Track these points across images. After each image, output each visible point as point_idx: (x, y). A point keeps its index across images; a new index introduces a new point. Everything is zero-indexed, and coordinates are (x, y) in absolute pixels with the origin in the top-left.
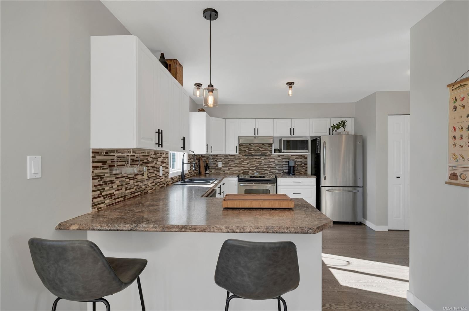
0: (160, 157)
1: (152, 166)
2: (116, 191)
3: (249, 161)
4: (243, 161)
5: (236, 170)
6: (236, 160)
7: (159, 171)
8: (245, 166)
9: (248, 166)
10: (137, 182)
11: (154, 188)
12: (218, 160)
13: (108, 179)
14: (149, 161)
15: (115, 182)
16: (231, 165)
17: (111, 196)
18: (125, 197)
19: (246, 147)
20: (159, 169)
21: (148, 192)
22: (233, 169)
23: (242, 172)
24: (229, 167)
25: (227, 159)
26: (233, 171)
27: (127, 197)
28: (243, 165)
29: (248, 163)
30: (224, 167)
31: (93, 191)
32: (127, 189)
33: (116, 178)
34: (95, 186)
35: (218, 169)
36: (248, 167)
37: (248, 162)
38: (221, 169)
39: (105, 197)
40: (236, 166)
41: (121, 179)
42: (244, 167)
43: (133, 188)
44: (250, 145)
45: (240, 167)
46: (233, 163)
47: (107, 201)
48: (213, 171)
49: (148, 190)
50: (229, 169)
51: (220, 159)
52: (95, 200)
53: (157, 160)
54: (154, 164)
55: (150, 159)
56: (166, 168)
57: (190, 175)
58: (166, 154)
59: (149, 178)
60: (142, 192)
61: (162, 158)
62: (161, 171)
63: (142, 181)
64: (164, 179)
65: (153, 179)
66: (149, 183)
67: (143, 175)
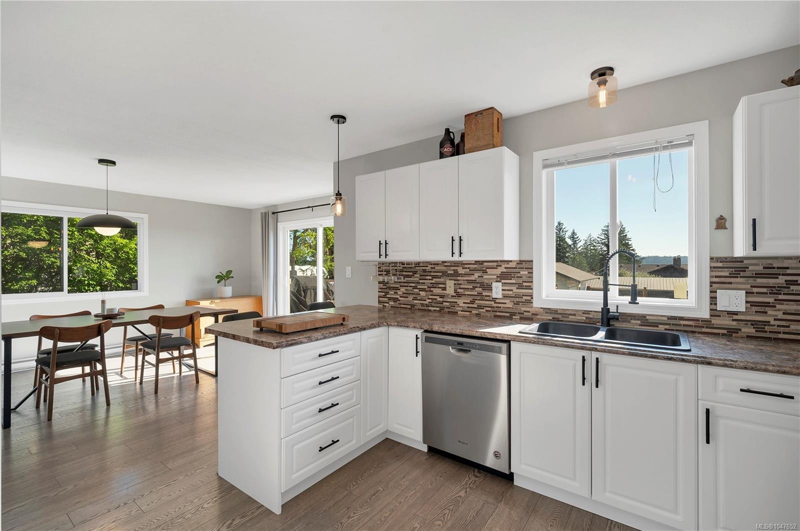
0: (497, 268)
1: (466, 280)
2: (400, 297)
7: (492, 290)
10: (431, 295)
11: (474, 312)
13: (392, 286)
14: (459, 273)
15: (400, 290)
17: (395, 300)
18: (413, 306)
20: (491, 285)
21: (457, 312)
27: (416, 307)
31: (379, 292)
32: (415, 299)
33: (400, 286)
34: (380, 288)
39: (390, 299)
41: (406, 288)
43: (426, 300)
47: (392, 303)
49: (459, 311)
52: (380, 299)
53: (485, 272)
54: (472, 278)
55: (461, 271)
56: (520, 286)
57: (751, 330)
58: (521, 262)
59: (459, 295)
60: (442, 309)
61: (502, 269)
62: (497, 291)
63: (442, 296)
64: (509, 304)
65: (471, 299)
66: (460, 302)
67: (444, 289)
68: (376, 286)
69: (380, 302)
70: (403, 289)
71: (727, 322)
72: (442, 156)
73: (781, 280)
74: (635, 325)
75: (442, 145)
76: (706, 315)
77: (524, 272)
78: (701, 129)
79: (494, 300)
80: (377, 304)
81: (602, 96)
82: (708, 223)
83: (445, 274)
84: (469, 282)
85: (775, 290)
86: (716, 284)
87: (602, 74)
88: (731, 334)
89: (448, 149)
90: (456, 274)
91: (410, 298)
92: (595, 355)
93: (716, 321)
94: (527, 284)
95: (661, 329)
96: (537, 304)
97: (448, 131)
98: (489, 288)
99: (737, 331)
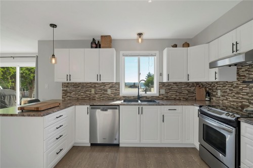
0: (109, 85)
2: (72, 95)
3: (250, 90)
4: (241, 89)
5: (234, 101)
6: (234, 88)
8: (244, 97)
9: (248, 97)
10: (85, 94)
12: (218, 88)
13: (68, 91)
15: (72, 93)
16: (229, 93)
17: (70, 97)
19: (246, 70)
22: (231, 99)
23: (240, 104)
24: (227, 97)
25: (225, 87)
26: (230, 101)
27: (79, 99)
28: (241, 96)
29: (248, 93)
30: (222, 96)
31: (62, 94)
32: (79, 96)
33: (72, 91)
34: (63, 92)
35: (218, 97)
36: (248, 99)
37: (248, 91)
38: (220, 98)
39: (68, 96)
40: (234, 96)
42: (242, 98)
43: (83, 96)
44: (251, 67)
45: (237, 98)
46: (230, 92)
47: (68, 98)
48: (214, 98)
49: (96, 99)
50: (227, 99)
51: (220, 87)
53: (105, 86)
54: (101, 88)
55: (97, 86)
56: (116, 90)
57: (165, 98)
58: (116, 83)
59: (96, 94)
60: (90, 98)
61: (111, 85)
62: (109, 92)
63: (90, 94)
64: (113, 95)
65: (100, 95)
66: (97, 96)
67: (91, 92)
68: (61, 92)
69: (63, 98)
70: (74, 93)
71: (161, 96)
72: (92, 47)
73: (170, 87)
74: (145, 99)
75: (92, 43)
76: (158, 95)
77: (117, 86)
78: (157, 52)
79: (108, 94)
80: (61, 99)
81: (140, 40)
82: (159, 75)
83: (91, 87)
84: (100, 89)
85: (169, 89)
86: (160, 88)
87: (140, 35)
88: (162, 99)
89: (94, 45)
90: (95, 87)
91: (77, 96)
92: (141, 106)
93: (160, 97)
94: (118, 89)
95: (150, 99)
96: (121, 95)
97: (94, 39)
98: (107, 91)
99: (163, 98)
